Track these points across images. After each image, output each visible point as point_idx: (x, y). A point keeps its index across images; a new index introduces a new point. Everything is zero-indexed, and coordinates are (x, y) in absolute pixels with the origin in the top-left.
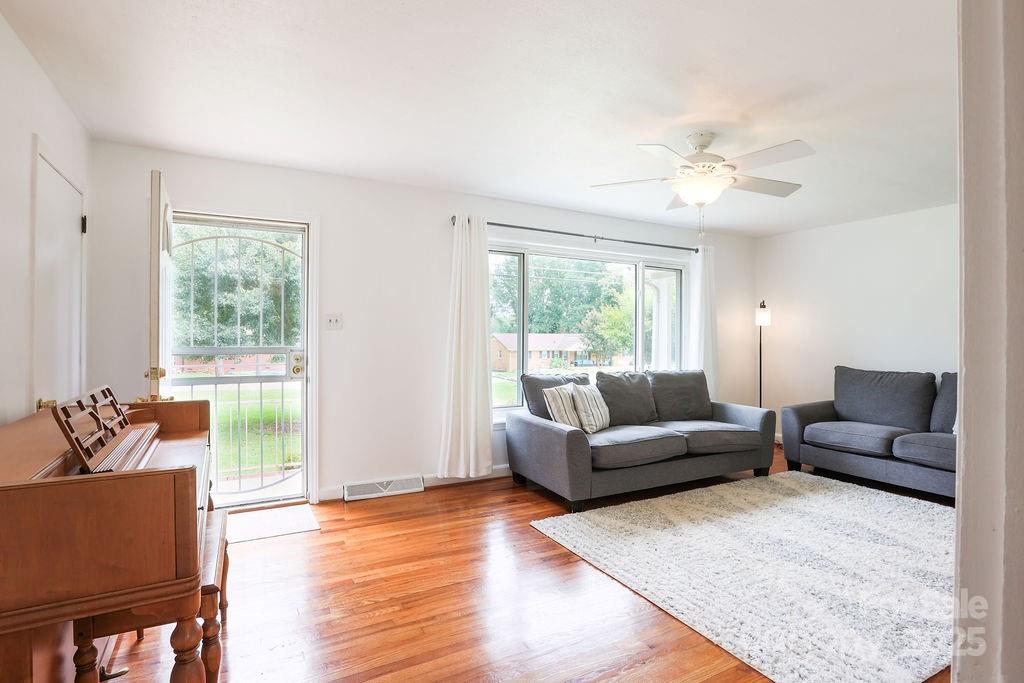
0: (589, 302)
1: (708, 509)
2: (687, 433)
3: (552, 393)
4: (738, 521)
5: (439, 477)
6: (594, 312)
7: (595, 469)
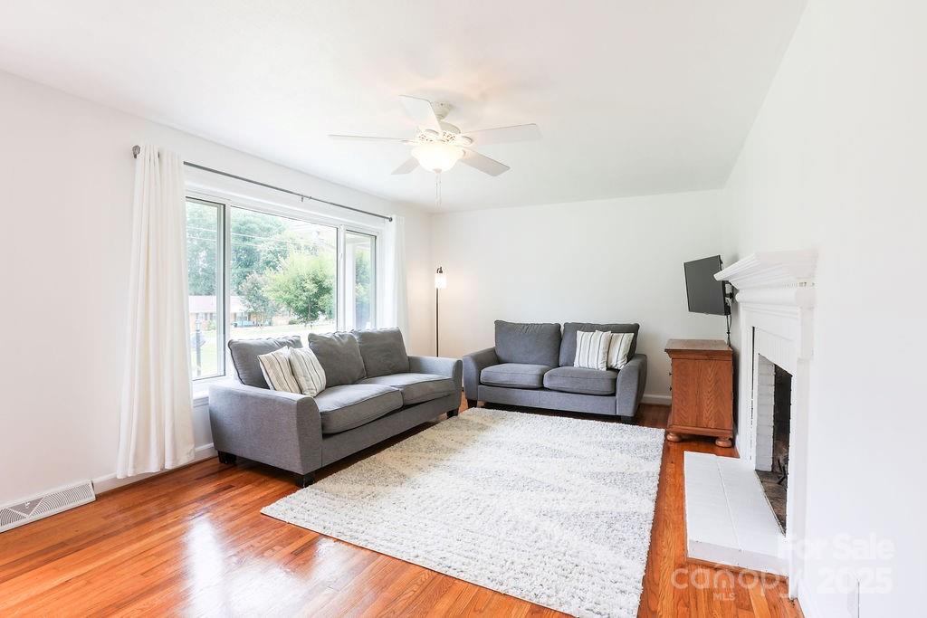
0: (247, 266)
1: (427, 456)
2: (401, 387)
3: (269, 360)
4: (457, 460)
5: (119, 477)
6: (255, 275)
7: (326, 436)
